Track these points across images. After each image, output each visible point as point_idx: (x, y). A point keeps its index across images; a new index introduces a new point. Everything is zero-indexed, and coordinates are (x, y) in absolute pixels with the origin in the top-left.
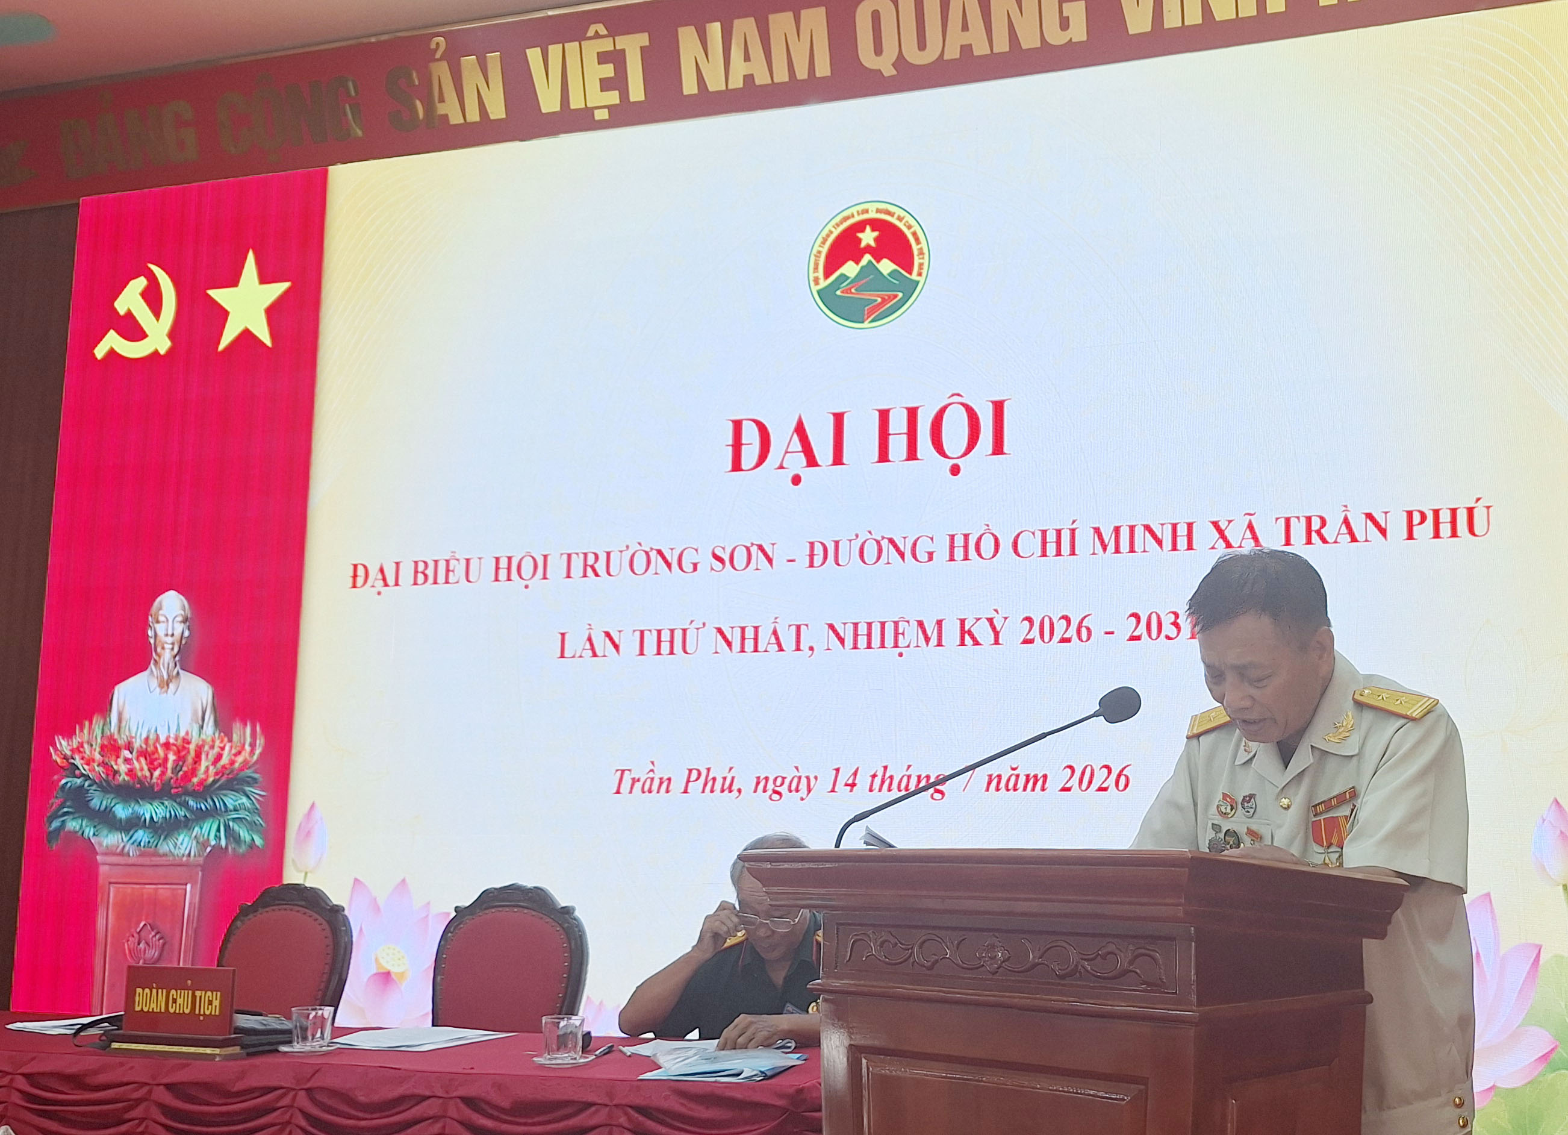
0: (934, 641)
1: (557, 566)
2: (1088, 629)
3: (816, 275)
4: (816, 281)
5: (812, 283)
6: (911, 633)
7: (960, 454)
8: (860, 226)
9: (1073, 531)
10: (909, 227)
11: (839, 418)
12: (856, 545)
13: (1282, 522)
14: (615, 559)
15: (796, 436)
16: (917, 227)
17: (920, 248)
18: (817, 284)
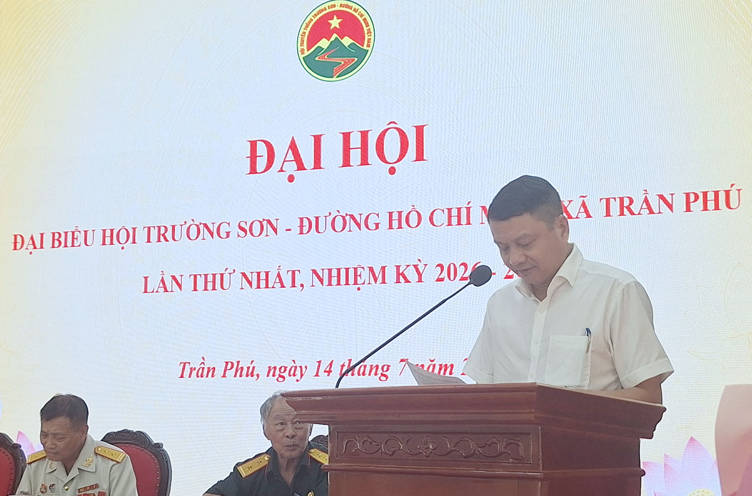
0: (380, 280)
1: (141, 235)
3: (302, 47)
4: (302, 51)
5: (300, 53)
6: (365, 274)
7: (395, 161)
8: (330, 16)
9: (468, 209)
10: (362, 16)
11: (317, 139)
12: (330, 219)
13: (604, 201)
14: (177, 230)
15: (290, 151)
16: (366, 16)
17: (369, 29)
18: (303, 53)
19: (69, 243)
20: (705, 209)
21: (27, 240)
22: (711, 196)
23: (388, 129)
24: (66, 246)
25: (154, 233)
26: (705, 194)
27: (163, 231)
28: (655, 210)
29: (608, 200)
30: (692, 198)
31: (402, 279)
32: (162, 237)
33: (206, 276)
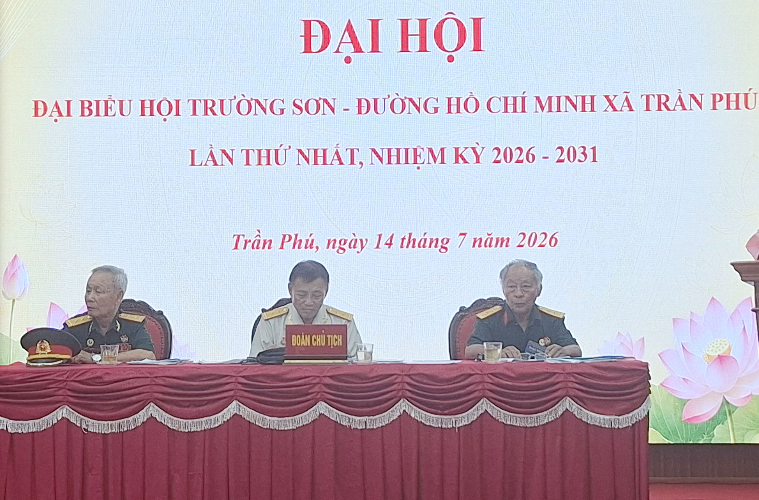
0: (439, 160)
1: (186, 108)
2: (533, 156)
6: (425, 155)
7: (454, 49)
9: (523, 99)
11: (375, 24)
13: (644, 97)
14: (226, 104)
15: (347, 33)
19: (102, 112)
20: (728, 108)
21: (51, 106)
22: (733, 98)
23: (446, 19)
24: (98, 115)
25: (200, 107)
26: (728, 95)
27: (210, 104)
28: (687, 107)
29: (648, 97)
30: (718, 98)
31: (460, 159)
32: (209, 111)
33: (259, 151)
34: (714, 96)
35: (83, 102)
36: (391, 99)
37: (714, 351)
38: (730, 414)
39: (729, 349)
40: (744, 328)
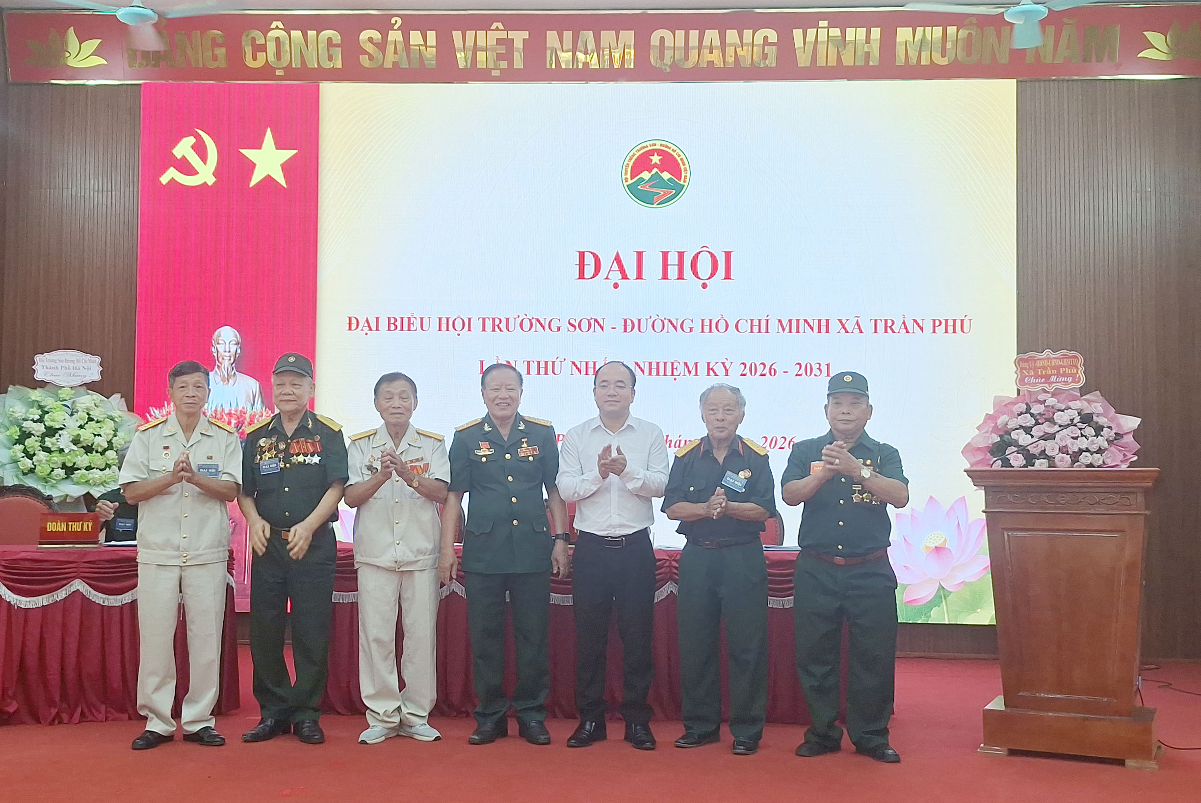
0: (693, 372)
1: (477, 325)
2: (775, 370)
3: (626, 176)
4: (626, 179)
5: (624, 181)
6: (681, 368)
7: (707, 278)
8: (651, 153)
9: (767, 321)
10: (679, 156)
11: (640, 255)
12: (650, 322)
13: (873, 321)
14: (511, 322)
15: (615, 262)
16: (683, 156)
17: (685, 168)
18: (627, 181)
19: (405, 327)
20: (946, 332)
21: (362, 322)
22: (950, 323)
23: (701, 251)
24: (402, 330)
25: (489, 324)
26: (946, 321)
27: (497, 322)
28: (910, 330)
29: (876, 321)
30: (937, 323)
31: (711, 372)
32: (496, 328)
33: (539, 363)
34: (934, 321)
35: (389, 319)
36: (652, 320)
37: (932, 542)
38: (945, 599)
39: (945, 540)
40: (958, 523)
